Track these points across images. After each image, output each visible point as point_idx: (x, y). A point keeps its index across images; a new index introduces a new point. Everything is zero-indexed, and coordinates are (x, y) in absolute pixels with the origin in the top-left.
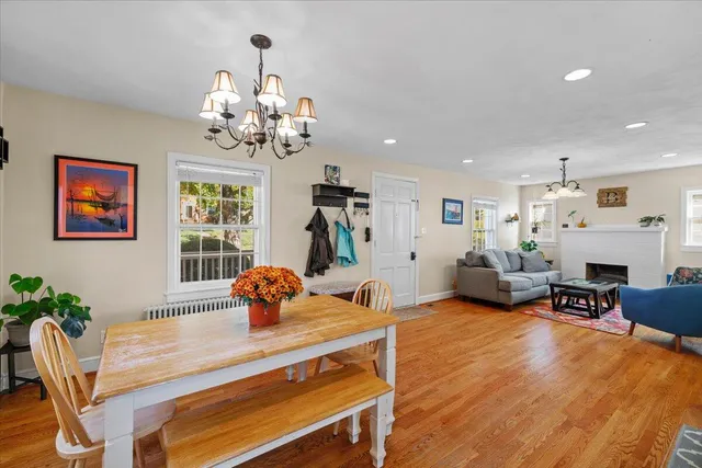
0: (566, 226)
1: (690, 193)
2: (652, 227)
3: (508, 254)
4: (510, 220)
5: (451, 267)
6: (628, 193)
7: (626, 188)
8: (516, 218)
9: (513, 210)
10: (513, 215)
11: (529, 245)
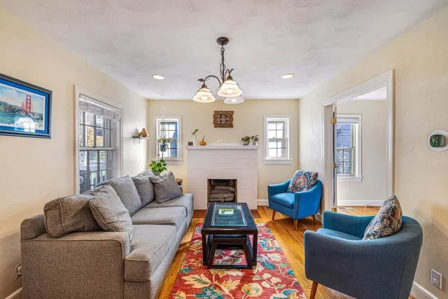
0: (191, 144)
1: (268, 119)
2: (251, 145)
3: (137, 182)
4: (137, 136)
5: (10, 238)
6: (234, 116)
7: (233, 112)
8: (144, 134)
9: (140, 126)
10: (140, 131)
11: (159, 165)
